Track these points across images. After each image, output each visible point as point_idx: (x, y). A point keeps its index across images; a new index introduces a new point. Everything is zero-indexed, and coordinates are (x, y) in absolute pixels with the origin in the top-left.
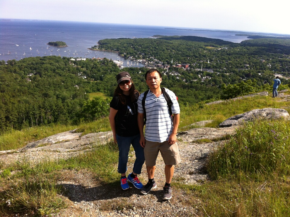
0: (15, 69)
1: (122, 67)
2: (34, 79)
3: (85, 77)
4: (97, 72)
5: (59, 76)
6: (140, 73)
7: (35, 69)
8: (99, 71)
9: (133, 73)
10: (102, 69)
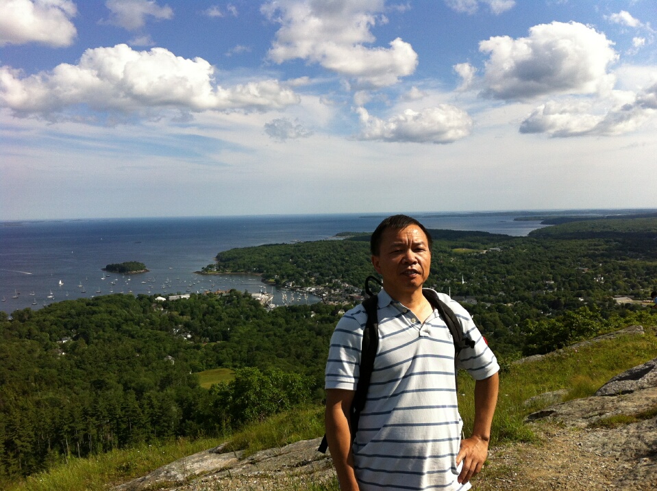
0: (29, 331)
1: (273, 306)
2: (73, 350)
3: (189, 336)
4: (216, 322)
5: (130, 338)
6: (312, 316)
7: (76, 327)
8: (220, 319)
9: (298, 317)
10: (227, 313)
